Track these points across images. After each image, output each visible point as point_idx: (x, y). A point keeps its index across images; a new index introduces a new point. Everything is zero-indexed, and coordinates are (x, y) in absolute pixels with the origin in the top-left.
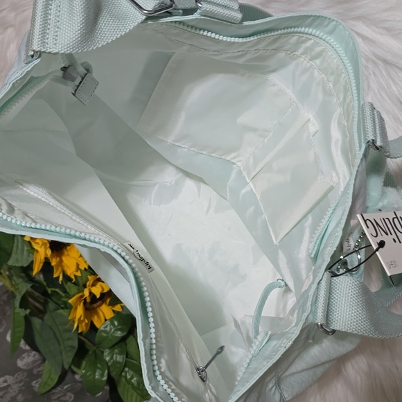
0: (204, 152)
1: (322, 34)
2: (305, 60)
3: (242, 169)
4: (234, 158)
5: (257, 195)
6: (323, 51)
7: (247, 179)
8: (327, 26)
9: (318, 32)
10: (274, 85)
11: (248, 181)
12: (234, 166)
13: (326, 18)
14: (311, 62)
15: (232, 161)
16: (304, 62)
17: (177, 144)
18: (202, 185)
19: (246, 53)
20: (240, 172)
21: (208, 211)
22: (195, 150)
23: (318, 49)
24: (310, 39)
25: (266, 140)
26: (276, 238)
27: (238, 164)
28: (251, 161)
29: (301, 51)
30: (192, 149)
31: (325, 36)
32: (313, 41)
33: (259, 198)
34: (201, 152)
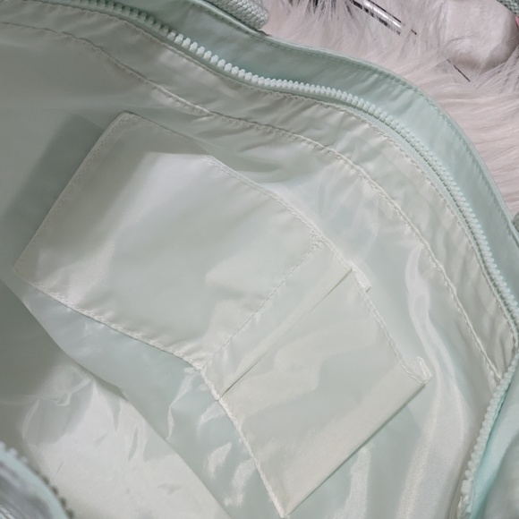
0: (135, 335)
1: (385, 113)
2: (346, 162)
3: (203, 374)
4: (189, 353)
5: (236, 423)
6: (383, 145)
7: (214, 392)
8: (396, 97)
9: (379, 110)
10: (284, 210)
11: (217, 396)
12: (188, 370)
13: (398, 81)
14: (358, 167)
15: (186, 359)
16: (343, 166)
17: (85, 313)
18: (122, 404)
19: (251, 127)
20: (199, 381)
21: (131, 455)
22: (120, 328)
23: (375, 141)
24: (364, 122)
25: (258, 316)
26: (284, 505)
27: (196, 365)
28: (226, 356)
29: (342, 145)
30: (113, 326)
31: (391, 117)
32: (366, 126)
33: (239, 429)
34: (129, 333)
